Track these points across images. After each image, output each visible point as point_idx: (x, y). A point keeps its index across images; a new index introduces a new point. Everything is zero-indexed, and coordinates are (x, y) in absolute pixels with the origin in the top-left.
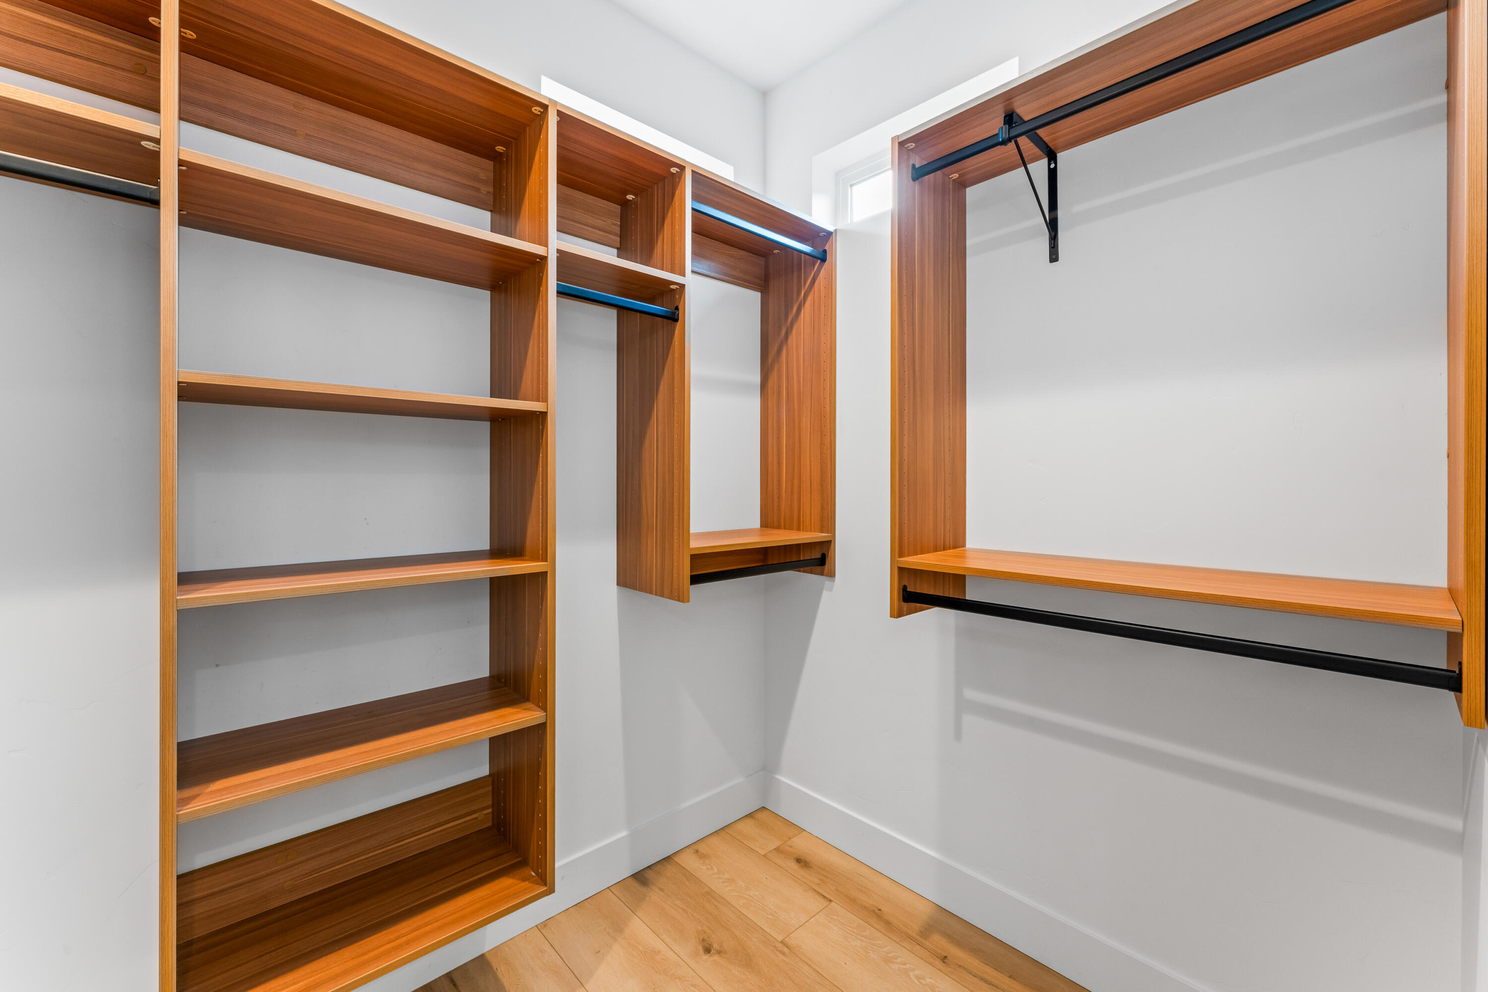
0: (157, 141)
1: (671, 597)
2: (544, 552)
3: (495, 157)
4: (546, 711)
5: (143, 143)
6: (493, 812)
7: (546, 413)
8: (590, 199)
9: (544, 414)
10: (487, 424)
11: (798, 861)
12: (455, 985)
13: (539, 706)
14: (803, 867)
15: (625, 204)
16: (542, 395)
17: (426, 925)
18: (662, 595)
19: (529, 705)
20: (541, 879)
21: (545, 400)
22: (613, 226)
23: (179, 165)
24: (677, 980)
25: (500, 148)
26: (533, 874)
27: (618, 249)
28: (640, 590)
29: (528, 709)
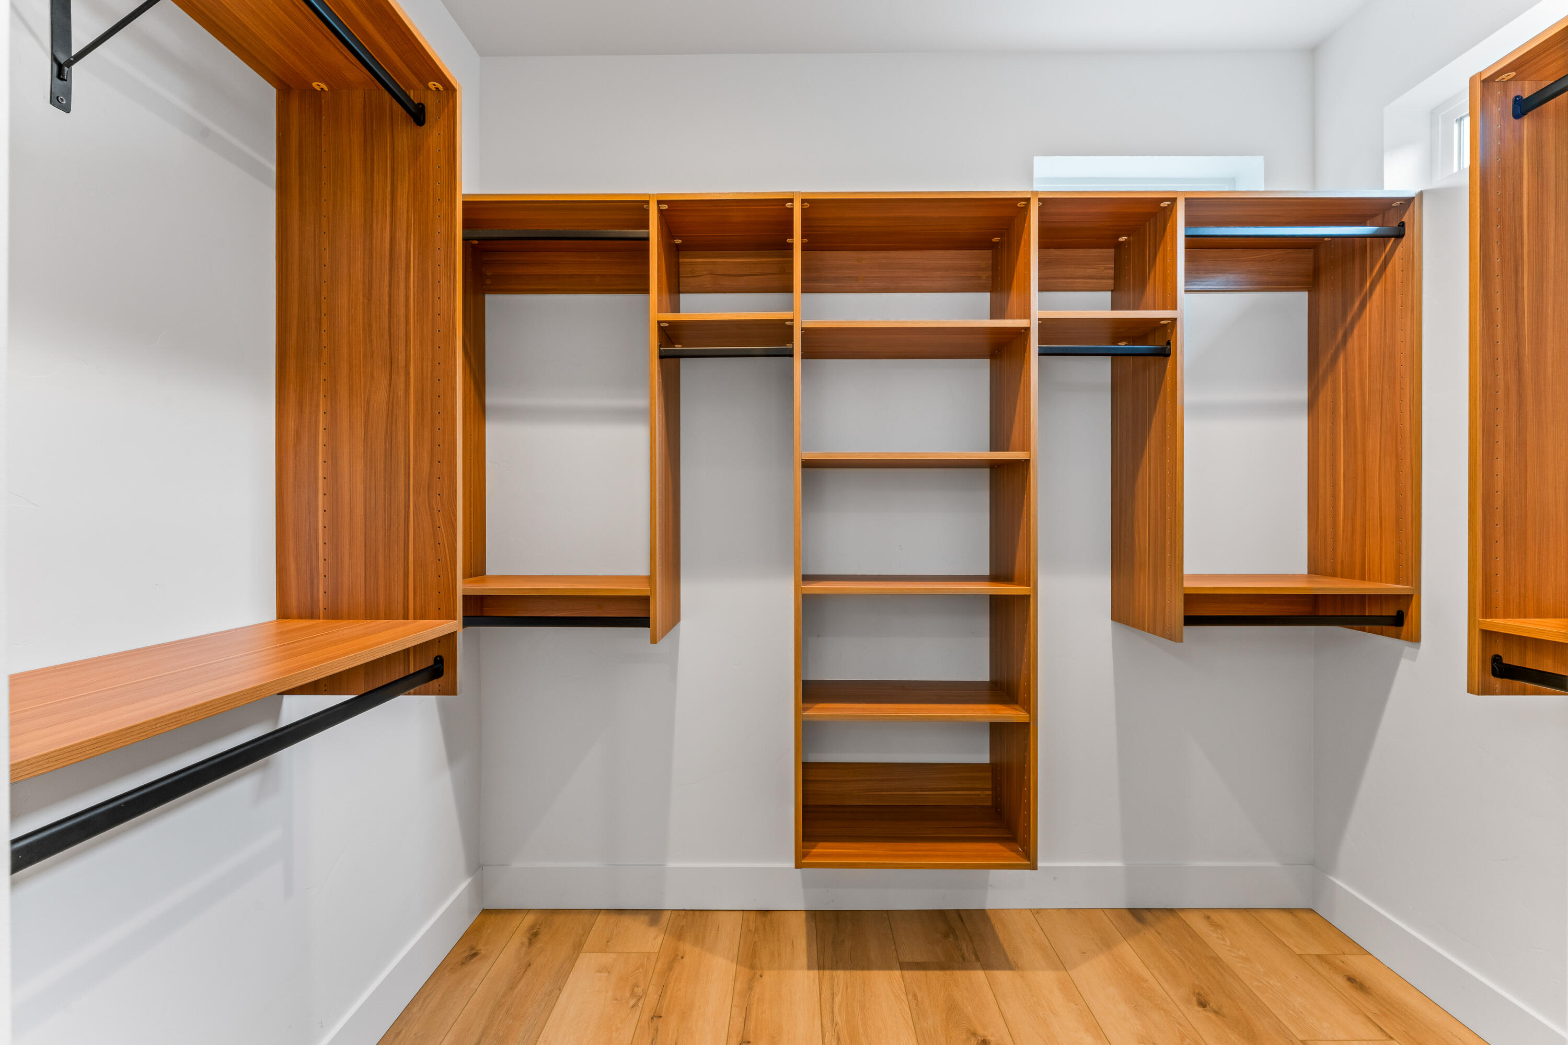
0: (792, 320)
1: (1163, 636)
2: (1028, 579)
3: (993, 246)
4: (1030, 714)
5: (786, 323)
6: (992, 794)
7: (1029, 460)
8: (1081, 252)
9: (1027, 462)
10: (988, 470)
11: (1351, 980)
12: (962, 920)
13: (1024, 708)
14: (1356, 988)
15: (1118, 246)
16: (1026, 447)
17: (938, 850)
18: (1155, 633)
19: (1016, 706)
20: (1026, 855)
21: (1028, 450)
22: (1106, 271)
23: (802, 330)
24: (1161, 1011)
25: (996, 239)
26: (1020, 849)
27: (1112, 291)
28: (1134, 626)
29: (1017, 710)
